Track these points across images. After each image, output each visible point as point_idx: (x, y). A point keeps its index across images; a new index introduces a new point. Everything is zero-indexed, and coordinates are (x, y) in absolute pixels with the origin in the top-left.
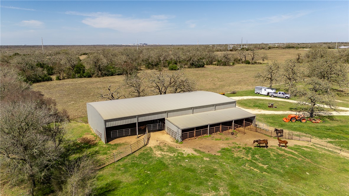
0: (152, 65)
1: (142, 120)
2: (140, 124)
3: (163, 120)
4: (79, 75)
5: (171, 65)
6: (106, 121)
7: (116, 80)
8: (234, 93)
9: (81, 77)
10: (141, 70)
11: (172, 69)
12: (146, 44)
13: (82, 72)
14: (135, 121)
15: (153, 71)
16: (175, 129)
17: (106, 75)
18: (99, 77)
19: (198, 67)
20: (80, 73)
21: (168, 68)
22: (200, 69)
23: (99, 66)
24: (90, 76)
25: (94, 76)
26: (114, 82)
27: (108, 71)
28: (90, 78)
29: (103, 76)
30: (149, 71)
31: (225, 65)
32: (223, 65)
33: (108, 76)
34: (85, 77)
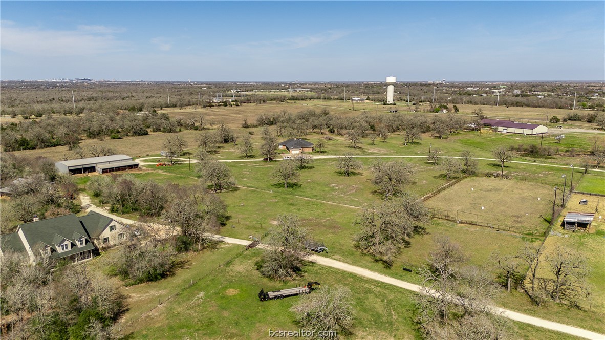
0: (94, 134)
1: (84, 167)
2: (84, 168)
3: (94, 167)
4: (24, 147)
5: (113, 134)
6: (69, 167)
7: (60, 150)
8: (147, 156)
9: (25, 149)
10: (82, 140)
11: (114, 138)
12: (89, 80)
13: (25, 145)
14: (81, 167)
15: (94, 140)
16: (99, 169)
17: (48, 146)
18: (43, 148)
19: (142, 135)
20: (24, 145)
21: (110, 137)
22: (142, 137)
23: (42, 139)
24: (34, 148)
25: (38, 147)
26: (59, 152)
27: (51, 143)
28: (34, 150)
29: (46, 148)
30: (91, 141)
31: (170, 132)
32: (168, 132)
33: (51, 147)
34: (29, 149)
